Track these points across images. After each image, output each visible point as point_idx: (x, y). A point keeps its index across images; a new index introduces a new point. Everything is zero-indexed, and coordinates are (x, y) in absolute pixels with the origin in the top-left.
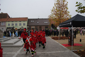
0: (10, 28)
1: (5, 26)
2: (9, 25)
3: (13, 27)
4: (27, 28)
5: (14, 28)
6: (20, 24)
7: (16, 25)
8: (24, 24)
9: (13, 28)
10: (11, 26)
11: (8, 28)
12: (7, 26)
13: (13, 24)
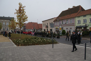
0: (80, 27)
1: (73, 24)
2: (79, 22)
3: (86, 25)
5: (88, 28)
9: (85, 27)
10: (82, 24)
11: (77, 28)
13: (85, 21)
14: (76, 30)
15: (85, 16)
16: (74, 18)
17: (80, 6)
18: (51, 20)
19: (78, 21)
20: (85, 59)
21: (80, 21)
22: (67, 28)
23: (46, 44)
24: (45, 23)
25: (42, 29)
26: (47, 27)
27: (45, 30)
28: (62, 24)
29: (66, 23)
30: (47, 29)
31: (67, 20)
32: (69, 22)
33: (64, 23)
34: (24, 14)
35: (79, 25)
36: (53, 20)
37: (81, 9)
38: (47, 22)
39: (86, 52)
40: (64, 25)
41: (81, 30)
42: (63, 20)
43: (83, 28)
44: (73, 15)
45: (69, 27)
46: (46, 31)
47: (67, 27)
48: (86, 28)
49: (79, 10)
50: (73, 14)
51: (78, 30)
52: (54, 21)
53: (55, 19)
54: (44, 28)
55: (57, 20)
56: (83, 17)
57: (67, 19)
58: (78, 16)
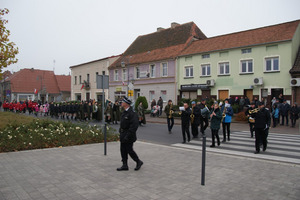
0: (192, 89)
1: (171, 80)
2: (190, 72)
3: (209, 82)
4: (288, 92)
5: (214, 92)
6: (247, 68)
7: (225, 70)
8: (271, 66)
9: (207, 89)
10: (198, 80)
11: (183, 90)
12: (182, 81)
13: (206, 70)
14: (179, 97)
15: (205, 55)
16: (173, 59)
17: (192, 23)
18: (101, 64)
19: (187, 71)
20: (203, 184)
21: (192, 70)
22: (152, 92)
23: (84, 143)
24: (78, 72)
25: (69, 93)
26: (87, 86)
27: (79, 97)
28: (135, 78)
29: (148, 75)
30: (88, 95)
31: (153, 66)
32: (159, 71)
33: (143, 73)
34: (5, 39)
35: (188, 82)
36: (108, 64)
37: (194, 34)
38: (87, 70)
39: (206, 163)
40: (143, 79)
41: (193, 97)
42: (139, 64)
43: (200, 93)
44: (170, 50)
45: (158, 89)
46: (84, 98)
47: (152, 88)
48: (210, 91)
49: (190, 35)
50: (172, 48)
51: (185, 96)
52: (110, 68)
53: (113, 61)
54: (76, 89)
55: (119, 63)
56: (200, 57)
57: (153, 62)
58: (185, 53)
